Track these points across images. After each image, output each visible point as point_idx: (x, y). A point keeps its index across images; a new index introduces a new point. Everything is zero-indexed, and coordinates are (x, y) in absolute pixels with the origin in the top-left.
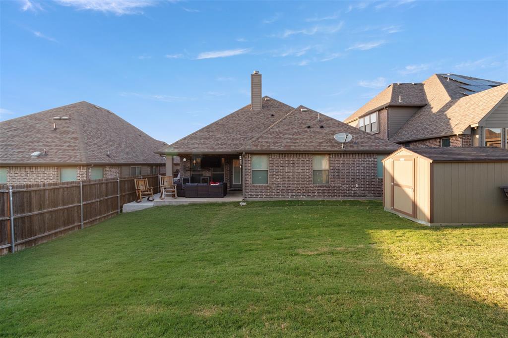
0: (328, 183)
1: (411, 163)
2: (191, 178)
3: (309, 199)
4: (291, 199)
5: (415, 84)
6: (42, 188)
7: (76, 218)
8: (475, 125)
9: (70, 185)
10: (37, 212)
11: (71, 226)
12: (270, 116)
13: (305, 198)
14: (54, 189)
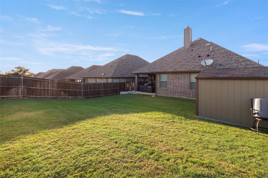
4: (177, 97)
6: (91, 84)
7: (101, 94)
9: (99, 84)
10: (89, 90)
11: (99, 96)
12: (191, 51)
13: (185, 97)
14: (94, 84)
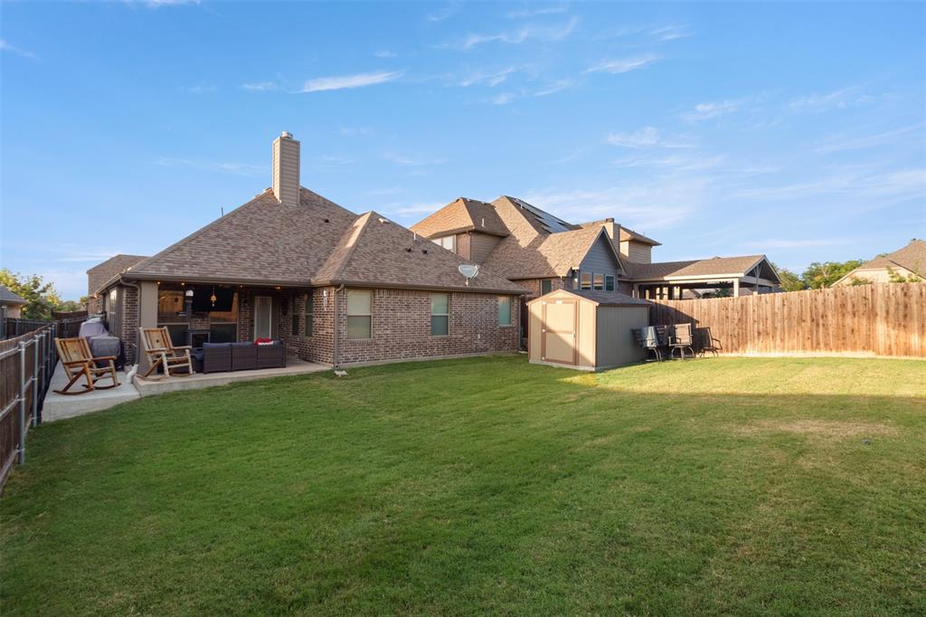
0: (447, 334)
1: (571, 307)
2: (211, 335)
3: (427, 358)
4: (403, 360)
5: (485, 204)
8: (577, 268)
12: (323, 222)
13: (421, 358)
